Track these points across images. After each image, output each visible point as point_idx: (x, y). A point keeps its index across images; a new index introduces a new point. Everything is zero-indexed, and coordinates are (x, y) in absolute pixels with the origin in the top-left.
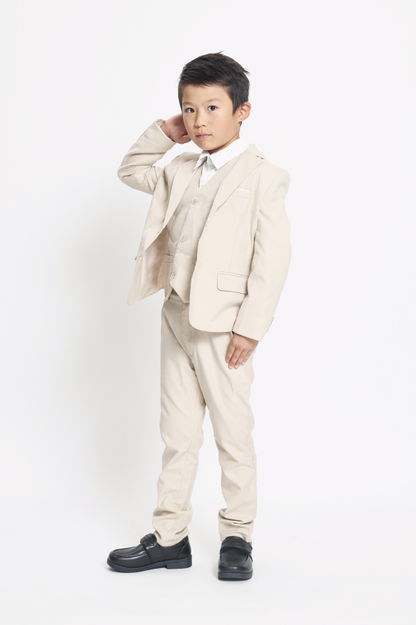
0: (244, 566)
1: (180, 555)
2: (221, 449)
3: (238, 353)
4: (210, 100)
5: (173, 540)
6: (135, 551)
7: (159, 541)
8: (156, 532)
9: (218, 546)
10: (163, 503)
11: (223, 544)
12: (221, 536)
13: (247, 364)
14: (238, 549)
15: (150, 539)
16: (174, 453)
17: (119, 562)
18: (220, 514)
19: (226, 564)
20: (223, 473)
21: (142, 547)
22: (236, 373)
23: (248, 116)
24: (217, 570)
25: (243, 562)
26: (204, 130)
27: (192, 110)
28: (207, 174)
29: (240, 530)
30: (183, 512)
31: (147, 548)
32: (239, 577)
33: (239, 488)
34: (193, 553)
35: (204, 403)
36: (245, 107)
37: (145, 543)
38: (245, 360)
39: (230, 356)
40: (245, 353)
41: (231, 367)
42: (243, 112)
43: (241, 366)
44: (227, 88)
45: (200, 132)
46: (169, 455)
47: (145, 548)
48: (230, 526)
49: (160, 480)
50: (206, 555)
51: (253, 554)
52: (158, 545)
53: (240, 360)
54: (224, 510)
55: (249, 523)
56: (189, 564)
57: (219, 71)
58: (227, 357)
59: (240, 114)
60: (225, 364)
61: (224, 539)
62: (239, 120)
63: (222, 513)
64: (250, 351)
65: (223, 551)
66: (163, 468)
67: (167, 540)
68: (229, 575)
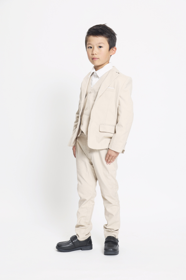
0: (115, 249)
1: (87, 244)
2: (104, 199)
3: (111, 158)
4: (100, 43)
5: (84, 238)
6: (68, 243)
7: (78, 238)
8: (77, 234)
9: (104, 240)
10: (80, 222)
11: (106, 239)
12: (105, 236)
13: (114, 162)
14: (113, 241)
15: (74, 237)
16: (84, 200)
17: (61, 248)
18: (104, 227)
19: (107, 248)
20: (105, 209)
21: (71, 241)
22: (110, 166)
23: (114, 53)
24: (104, 251)
25: (115, 247)
26: (95, 56)
27: (91, 47)
28: (95, 80)
29: (113, 233)
30: (89, 226)
31: (73, 241)
32: (113, 254)
33: (113, 215)
34: (93, 243)
35: (96, 179)
36: (114, 49)
37: (72, 239)
38: (113, 161)
39: (107, 159)
40: (113, 158)
41: (107, 163)
42: (113, 51)
43: (112, 163)
44: (107, 39)
45: (94, 57)
46: (82, 201)
47: (72, 242)
48: (109, 231)
49: (78, 212)
50: (99, 244)
51: (119, 243)
52: (78, 240)
53: (112, 161)
54: (106, 225)
55: (117, 230)
56: (91, 248)
57: (105, 31)
58: (105, 159)
59: (111, 52)
60: (105, 162)
61: (106, 237)
62: (111, 55)
63: (105, 226)
64: (115, 157)
65: (106, 242)
66: (79, 207)
67: (82, 238)
68: (109, 253)
